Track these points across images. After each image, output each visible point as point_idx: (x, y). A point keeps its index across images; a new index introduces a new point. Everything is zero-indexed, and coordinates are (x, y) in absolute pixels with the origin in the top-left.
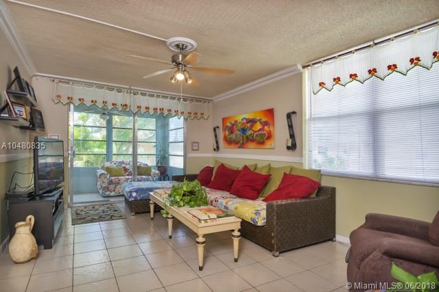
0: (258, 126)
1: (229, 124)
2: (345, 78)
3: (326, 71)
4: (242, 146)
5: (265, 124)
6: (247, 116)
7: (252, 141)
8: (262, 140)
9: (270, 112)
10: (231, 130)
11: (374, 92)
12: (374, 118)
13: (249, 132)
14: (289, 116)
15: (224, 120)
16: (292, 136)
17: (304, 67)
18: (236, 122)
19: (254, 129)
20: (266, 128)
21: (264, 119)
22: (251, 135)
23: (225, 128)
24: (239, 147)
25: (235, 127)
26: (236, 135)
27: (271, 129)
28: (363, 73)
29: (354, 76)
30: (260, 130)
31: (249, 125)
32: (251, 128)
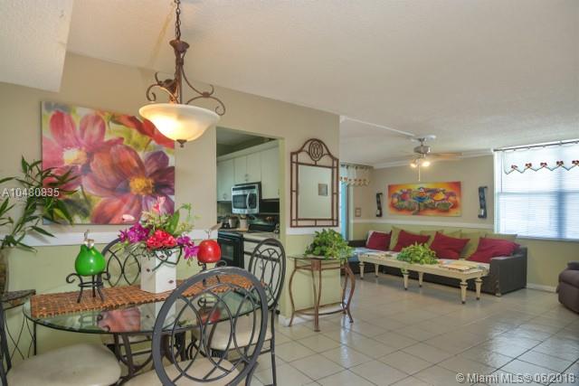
0: (441, 196)
1: (398, 192)
2: (536, 165)
3: (519, 157)
4: (418, 213)
5: (451, 194)
6: (425, 186)
7: (433, 208)
8: (445, 209)
9: (457, 185)
10: (403, 197)
11: (560, 178)
12: (561, 196)
13: (428, 201)
14: (481, 190)
15: (390, 187)
16: (483, 206)
17: (495, 150)
18: (410, 190)
19: (435, 198)
20: (451, 198)
21: (448, 190)
22: (430, 203)
23: (392, 195)
24: (413, 214)
25: (408, 195)
26: (410, 202)
27: (458, 199)
28: (552, 163)
29: (544, 165)
30: (443, 199)
31: (428, 194)
32: (432, 197)
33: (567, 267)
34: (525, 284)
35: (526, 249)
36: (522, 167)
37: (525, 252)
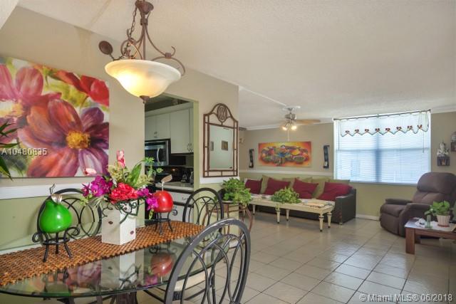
0: (297, 152)
1: (266, 149)
2: (362, 131)
3: (351, 125)
4: (281, 164)
5: (304, 151)
6: (286, 144)
7: (292, 161)
8: (300, 161)
9: (308, 144)
10: (269, 153)
11: (378, 140)
12: (378, 153)
13: (288, 156)
14: (326, 148)
15: (260, 145)
16: (326, 160)
17: (334, 119)
18: (275, 147)
19: (293, 153)
20: (304, 153)
21: (302, 148)
22: (290, 157)
23: (261, 151)
24: (277, 166)
25: (273, 152)
26: (275, 157)
27: (309, 154)
28: (372, 130)
29: (367, 131)
30: (299, 155)
31: (288, 150)
32: (291, 152)
33: (385, 202)
34: (355, 215)
35: (356, 190)
36: (352, 132)
37: (354, 192)
